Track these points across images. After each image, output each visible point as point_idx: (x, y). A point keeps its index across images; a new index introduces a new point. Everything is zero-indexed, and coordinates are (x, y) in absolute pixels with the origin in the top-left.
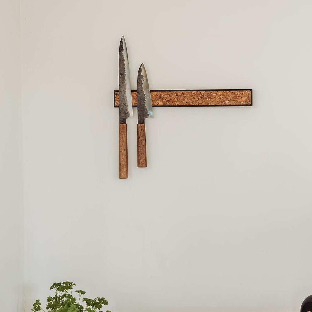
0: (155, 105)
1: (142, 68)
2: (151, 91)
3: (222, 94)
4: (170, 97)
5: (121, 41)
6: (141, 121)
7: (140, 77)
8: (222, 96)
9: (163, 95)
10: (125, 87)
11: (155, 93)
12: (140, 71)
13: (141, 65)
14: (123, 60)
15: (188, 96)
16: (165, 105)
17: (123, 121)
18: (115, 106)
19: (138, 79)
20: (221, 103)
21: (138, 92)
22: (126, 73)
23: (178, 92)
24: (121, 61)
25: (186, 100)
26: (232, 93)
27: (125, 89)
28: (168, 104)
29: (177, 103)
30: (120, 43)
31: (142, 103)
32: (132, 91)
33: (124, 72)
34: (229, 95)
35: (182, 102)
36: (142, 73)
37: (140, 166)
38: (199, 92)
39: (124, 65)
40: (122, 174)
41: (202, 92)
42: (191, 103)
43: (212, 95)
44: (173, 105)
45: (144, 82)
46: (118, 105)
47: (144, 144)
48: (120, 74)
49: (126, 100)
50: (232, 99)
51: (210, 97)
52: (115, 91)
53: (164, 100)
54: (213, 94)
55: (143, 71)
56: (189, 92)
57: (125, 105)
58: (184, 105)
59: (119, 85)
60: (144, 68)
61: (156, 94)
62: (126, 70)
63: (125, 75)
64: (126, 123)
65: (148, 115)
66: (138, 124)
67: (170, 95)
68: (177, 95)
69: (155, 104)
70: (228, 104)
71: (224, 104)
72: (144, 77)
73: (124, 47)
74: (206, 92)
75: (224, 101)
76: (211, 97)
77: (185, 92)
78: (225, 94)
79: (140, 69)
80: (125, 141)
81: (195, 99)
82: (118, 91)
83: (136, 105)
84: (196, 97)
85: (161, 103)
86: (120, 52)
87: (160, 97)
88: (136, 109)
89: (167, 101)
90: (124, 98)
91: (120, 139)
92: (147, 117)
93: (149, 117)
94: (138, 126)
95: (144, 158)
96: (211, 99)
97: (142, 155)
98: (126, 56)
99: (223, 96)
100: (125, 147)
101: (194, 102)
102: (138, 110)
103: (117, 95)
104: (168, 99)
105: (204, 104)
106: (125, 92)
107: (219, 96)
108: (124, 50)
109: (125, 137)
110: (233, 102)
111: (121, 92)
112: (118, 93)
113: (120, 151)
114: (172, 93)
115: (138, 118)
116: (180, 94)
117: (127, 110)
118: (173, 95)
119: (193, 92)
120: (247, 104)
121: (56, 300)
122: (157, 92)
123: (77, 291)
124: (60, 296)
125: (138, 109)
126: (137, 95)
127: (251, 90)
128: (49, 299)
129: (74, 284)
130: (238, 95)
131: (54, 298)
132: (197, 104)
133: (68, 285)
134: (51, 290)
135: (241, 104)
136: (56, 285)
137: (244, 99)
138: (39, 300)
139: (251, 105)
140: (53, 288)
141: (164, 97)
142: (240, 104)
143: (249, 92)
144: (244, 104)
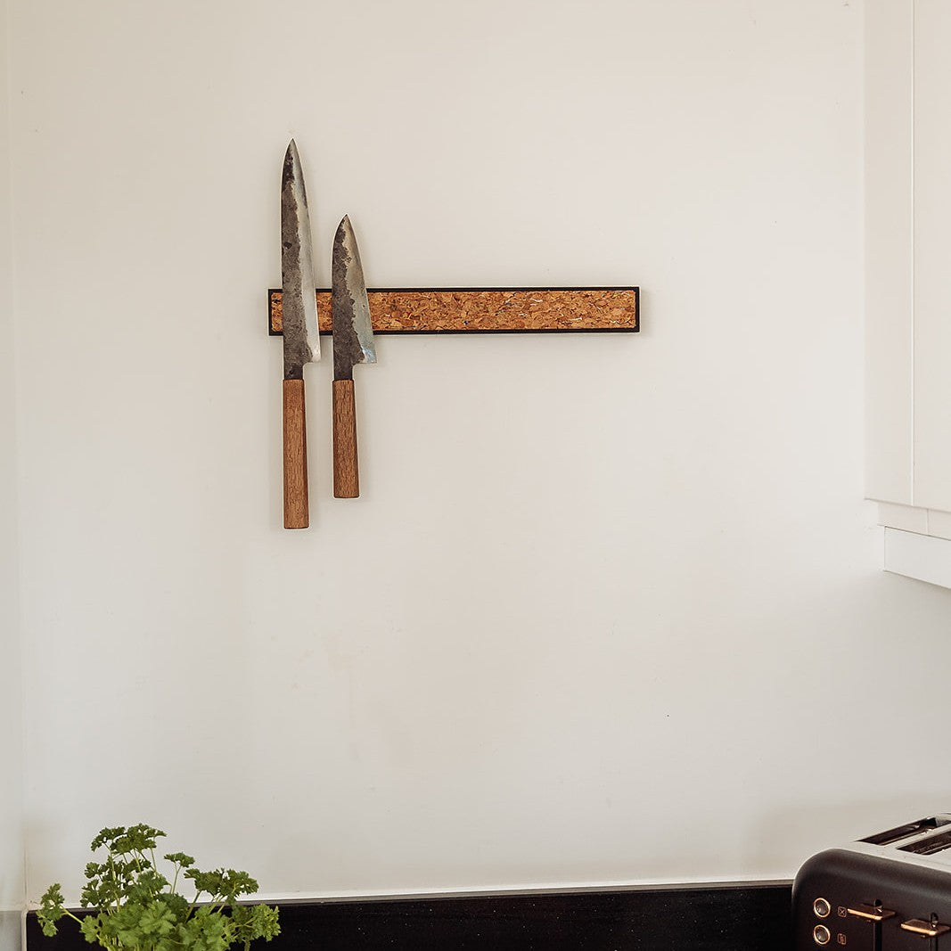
0: (381, 329)
1: (344, 228)
2: (369, 290)
3: (561, 300)
4: (422, 308)
5: (288, 156)
6: (343, 374)
7: (338, 252)
8: (559, 306)
9: (402, 301)
10: (299, 280)
11: (379, 296)
12: (339, 236)
13: (343, 221)
14: (294, 208)
15: (468, 305)
16: (408, 329)
17: (294, 372)
18: (272, 333)
19: (335, 258)
20: (556, 323)
21: (333, 294)
22: (302, 243)
23: (443, 295)
24: (288, 209)
25: (464, 315)
26: (587, 296)
27: (300, 286)
28: (416, 325)
29: (440, 325)
30: (286, 160)
31: (346, 323)
32: (318, 291)
33: (296, 240)
34: (577, 301)
36: (346, 244)
37: (341, 493)
39: (295, 218)
40: (294, 515)
41: (507, 294)
42: (476, 323)
43: (533, 302)
45: (349, 265)
46: (281, 328)
47: (351, 435)
48: (286, 244)
49: (303, 316)
50: (585, 312)
51: (527, 307)
52: (271, 292)
53: (406, 315)
54: (536, 300)
55: (347, 236)
57: (300, 329)
58: (460, 328)
59: (283, 276)
60: (351, 229)
61: (384, 300)
62: (300, 232)
63: (299, 248)
64: (301, 377)
65: (362, 356)
66: (336, 380)
67: (422, 302)
68: (440, 302)
69: (382, 327)
70: (574, 326)
71: (565, 327)
72: (350, 254)
73: (295, 172)
74: (517, 295)
75: (565, 318)
77: (459, 295)
78: (567, 299)
79: (339, 230)
80: (300, 425)
81: (488, 312)
82: (279, 291)
83: (329, 328)
85: (396, 325)
86: (284, 183)
87: (394, 307)
88: (330, 340)
89: (413, 318)
90: (298, 311)
91: (285, 422)
92: (358, 362)
93: (364, 361)
94: (334, 386)
95: (353, 472)
96: (531, 313)
97: (348, 463)
98: (301, 194)
99: (563, 305)
100: (299, 442)
101: (486, 320)
102: (335, 343)
103: (276, 301)
104: (415, 313)
106: (298, 295)
107: (551, 304)
108: (296, 181)
109: (301, 416)
110: (588, 320)
111: (287, 292)
112: (279, 296)
113: (285, 455)
114: (427, 295)
115: (335, 365)
116: (447, 298)
117: (304, 344)
118: (430, 302)
119: (484, 294)
120: (627, 326)
121: (110, 873)
122: (385, 294)
123: (168, 857)
124: (121, 862)
125: (336, 339)
126: (331, 302)
127: (636, 290)
128: (92, 870)
129: (161, 834)
130: (602, 303)
131: (104, 868)
132: (494, 326)
133: (139, 838)
134: (93, 850)
135: (610, 326)
136: (107, 834)
137: (617, 312)
138: (57, 887)
139: (637, 329)
140: (100, 845)
141: (405, 307)
142: (607, 326)
143: (632, 295)
144: (618, 326)
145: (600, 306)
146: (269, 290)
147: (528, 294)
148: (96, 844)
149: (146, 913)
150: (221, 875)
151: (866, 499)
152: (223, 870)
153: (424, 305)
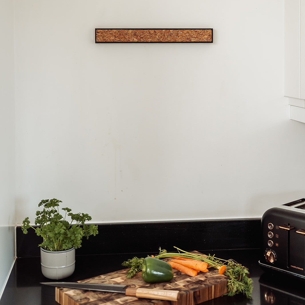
0: (131, 41)
3: (188, 32)
4: (144, 35)
8: (187, 34)
9: (138, 32)
11: (130, 31)
15: (159, 34)
16: (139, 41)
18: (96, 42)
20: (186, 40)
23: (151, 31)
25: (157, 37)
26: (196, 31)
28: (142, 40)
29: (150, 40)
34: (193, 33)
35: (154, 39)
38: (168, 30)
41: (171, 31)
42: (161, 40)
43: (179, 33)
44: (146, 41)
50: (196, 37)
51: (177, 35)
53: (139, 37)
54: (180, 32)
56: (160, 30)
58: (156, 41)
61: (132, 32)
68: (150, 33)
70: (192, 41)
74: (174, 31)
76: (179, 35)
78: (190, 32)
81: (165, 36)
83: (115, 41)
84: (165, 35)
85: (136, 40)
87: (135, 34)
89: (141, 38)
99: (189, 34)
103: (98, 32)
104: (142, 36)
105: (172, 41)
107: (185, 34)
110: (197, 39)
114: (146, 31)
116: (152, 32)
118: (146, 33)
119: (163, 30)
120: (209, 41)
121: (44, 214)
122: (132, 30)
123: (63, 209)
124: (47, 211)
127: (212, 29)
128: (38, 213)
129: (61, 201)
130: (201, 34)
131: (42, 213)
132: (166, 41)
133: (54, 203)
134: (39, 207)
135: (204, 41)
136: (43, 202)
137: (206, 36)
138: (28, 218)
139: (212, 42)
140: (41, 205)
141: (139, 34)
142: (203, 41)
143: (210, 31)
144: (206, 41)
145: (200, 34)
146: (95, 29)
147: (178, 30)
148: (40, 205)
149: (56, 227)
150: (79, 215)
151: (285, 96)
152: (80, 213)
153: (145, 34)
